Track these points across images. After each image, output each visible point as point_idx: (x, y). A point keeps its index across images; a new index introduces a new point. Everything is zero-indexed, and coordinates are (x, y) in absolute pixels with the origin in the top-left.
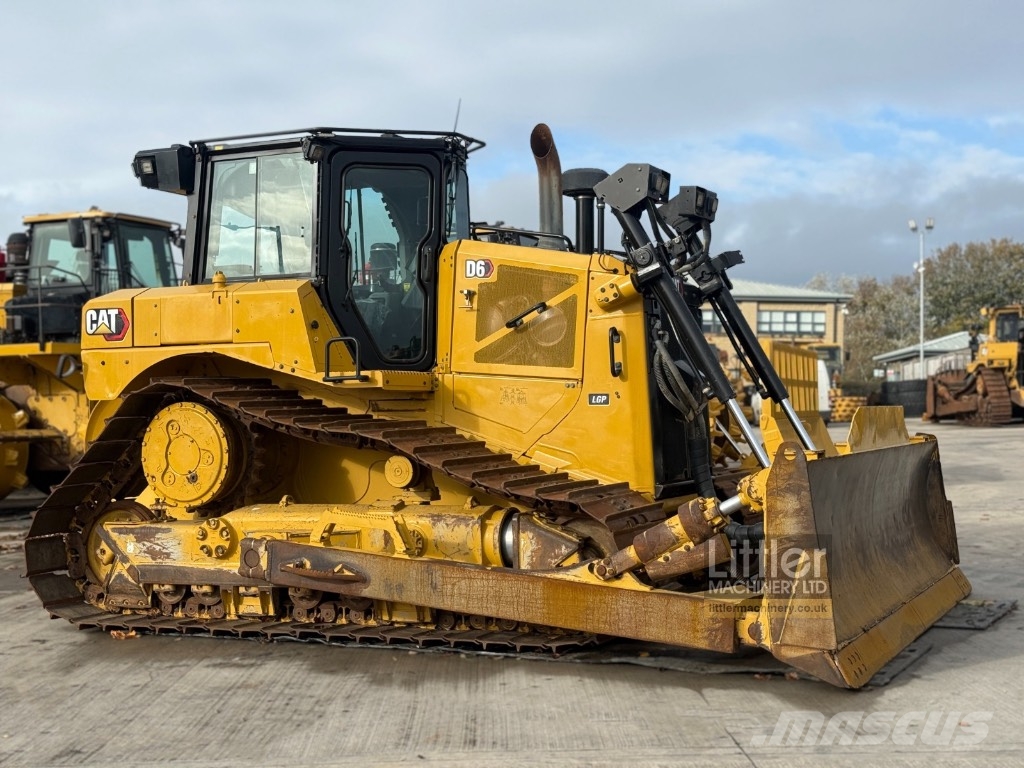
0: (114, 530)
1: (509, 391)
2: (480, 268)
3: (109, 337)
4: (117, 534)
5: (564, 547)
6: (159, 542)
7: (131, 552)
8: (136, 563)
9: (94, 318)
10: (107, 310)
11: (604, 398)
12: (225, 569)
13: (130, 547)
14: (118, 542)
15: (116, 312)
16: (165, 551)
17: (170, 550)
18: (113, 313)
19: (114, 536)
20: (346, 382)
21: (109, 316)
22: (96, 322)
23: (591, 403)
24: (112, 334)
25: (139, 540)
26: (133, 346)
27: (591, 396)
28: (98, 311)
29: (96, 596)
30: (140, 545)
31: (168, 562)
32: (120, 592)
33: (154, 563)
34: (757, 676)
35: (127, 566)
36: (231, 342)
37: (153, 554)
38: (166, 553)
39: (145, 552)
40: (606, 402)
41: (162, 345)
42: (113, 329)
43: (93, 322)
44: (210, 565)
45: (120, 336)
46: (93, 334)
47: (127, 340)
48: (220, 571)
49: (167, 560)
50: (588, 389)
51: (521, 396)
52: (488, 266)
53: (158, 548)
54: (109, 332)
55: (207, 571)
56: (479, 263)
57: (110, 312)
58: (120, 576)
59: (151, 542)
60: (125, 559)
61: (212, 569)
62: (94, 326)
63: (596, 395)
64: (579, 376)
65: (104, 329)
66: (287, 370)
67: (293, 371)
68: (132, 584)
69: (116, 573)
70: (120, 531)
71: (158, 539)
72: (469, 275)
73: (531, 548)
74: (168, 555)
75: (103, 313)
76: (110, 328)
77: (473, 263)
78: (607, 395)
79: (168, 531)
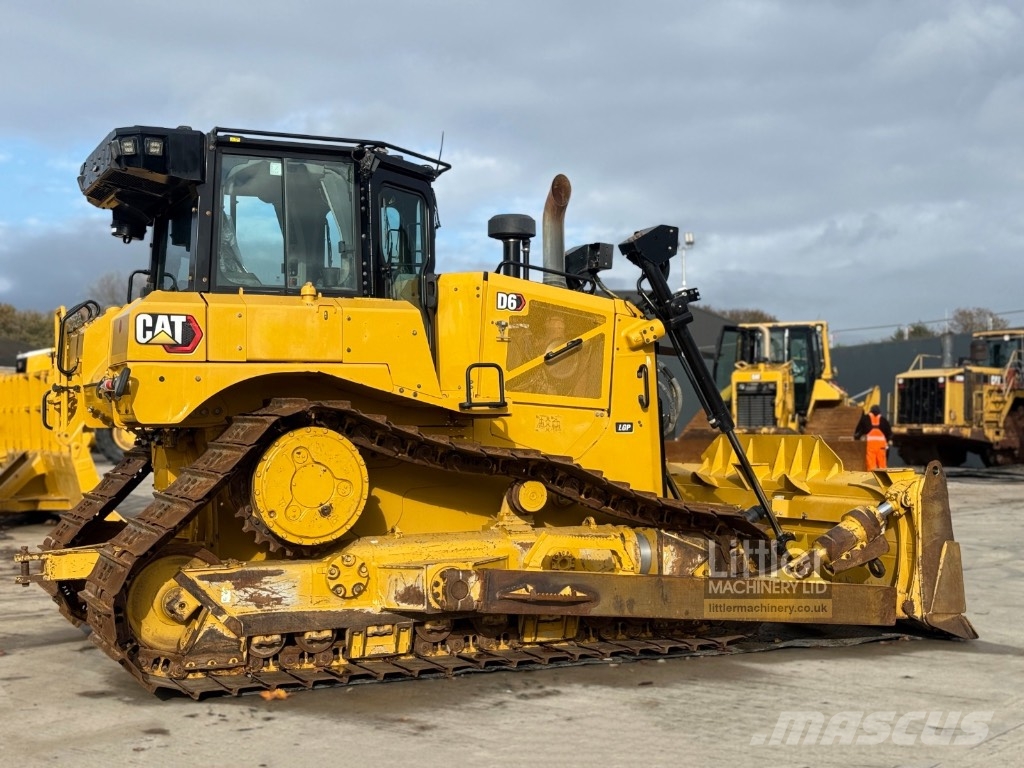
0: (202, 578)
1: (545, 419)
2: (512, 301)
3: (171, 348)
4: (206, 582)
5: (699, 557)
6: (267, 587)
7: (228, 601)
8: (235, 613)
9: (149, 324)
10: (169, 316)
11: (629, 426)
12: (356, 609)
13: (226, 595)
14: (208, 592)
15: (184, 319)
16: (274, 596)
17: (282, 594)
18: (179, 321)
19: (203, 584)
20: (474, 408)
21: (172, 325)
22: (152, 329)
23: (617, 431)
24: (177, 345)
25: (237, 587)
26: (207, 361)
27: (617, 424)
28: (155, 317)
29: (152, 661)
30: (241, 593)
31: (280, 609)
32: (206, 651)
33: (259, 611)
34: (882, 642)
35: (223, 618)
36: (341, 362)
37: (258, 601)
38: (276, 599)
39: (246, 600)
40: (630, 430)
41: (248, 362)
42: (179, 338)
43: (146, 329)
44: (337, 606)
45: (188, 348)
46: (147, 343)
47: (199, 353)
48: (350, 612)
49: (278, 607)
50: (616, 417)
51: (555, 424)
52: (520, 301)
53: (264, 594)
54: (171, 341)
55: (335, 613)
56: (510, 296)
57: (173, 318)
58: (212, 632)
59: (254, 587)
60: (219, 611)
61: (340, 610)
62: (149, 334)
63: (622, 424)
64: (606, 407)
65: (165, 338)
66: (408, 394)
67: (415, 395)
68: (230, 639)
69: (205, 629)
70: (211, 578)
71: (266, 583)
72: (500, 306)
73: (672, 560)
74: (279, 601)
75: (163, 319)
76: (173, 337)
77: (505, 297)
78: (631, 424)
79: (279, 573)
